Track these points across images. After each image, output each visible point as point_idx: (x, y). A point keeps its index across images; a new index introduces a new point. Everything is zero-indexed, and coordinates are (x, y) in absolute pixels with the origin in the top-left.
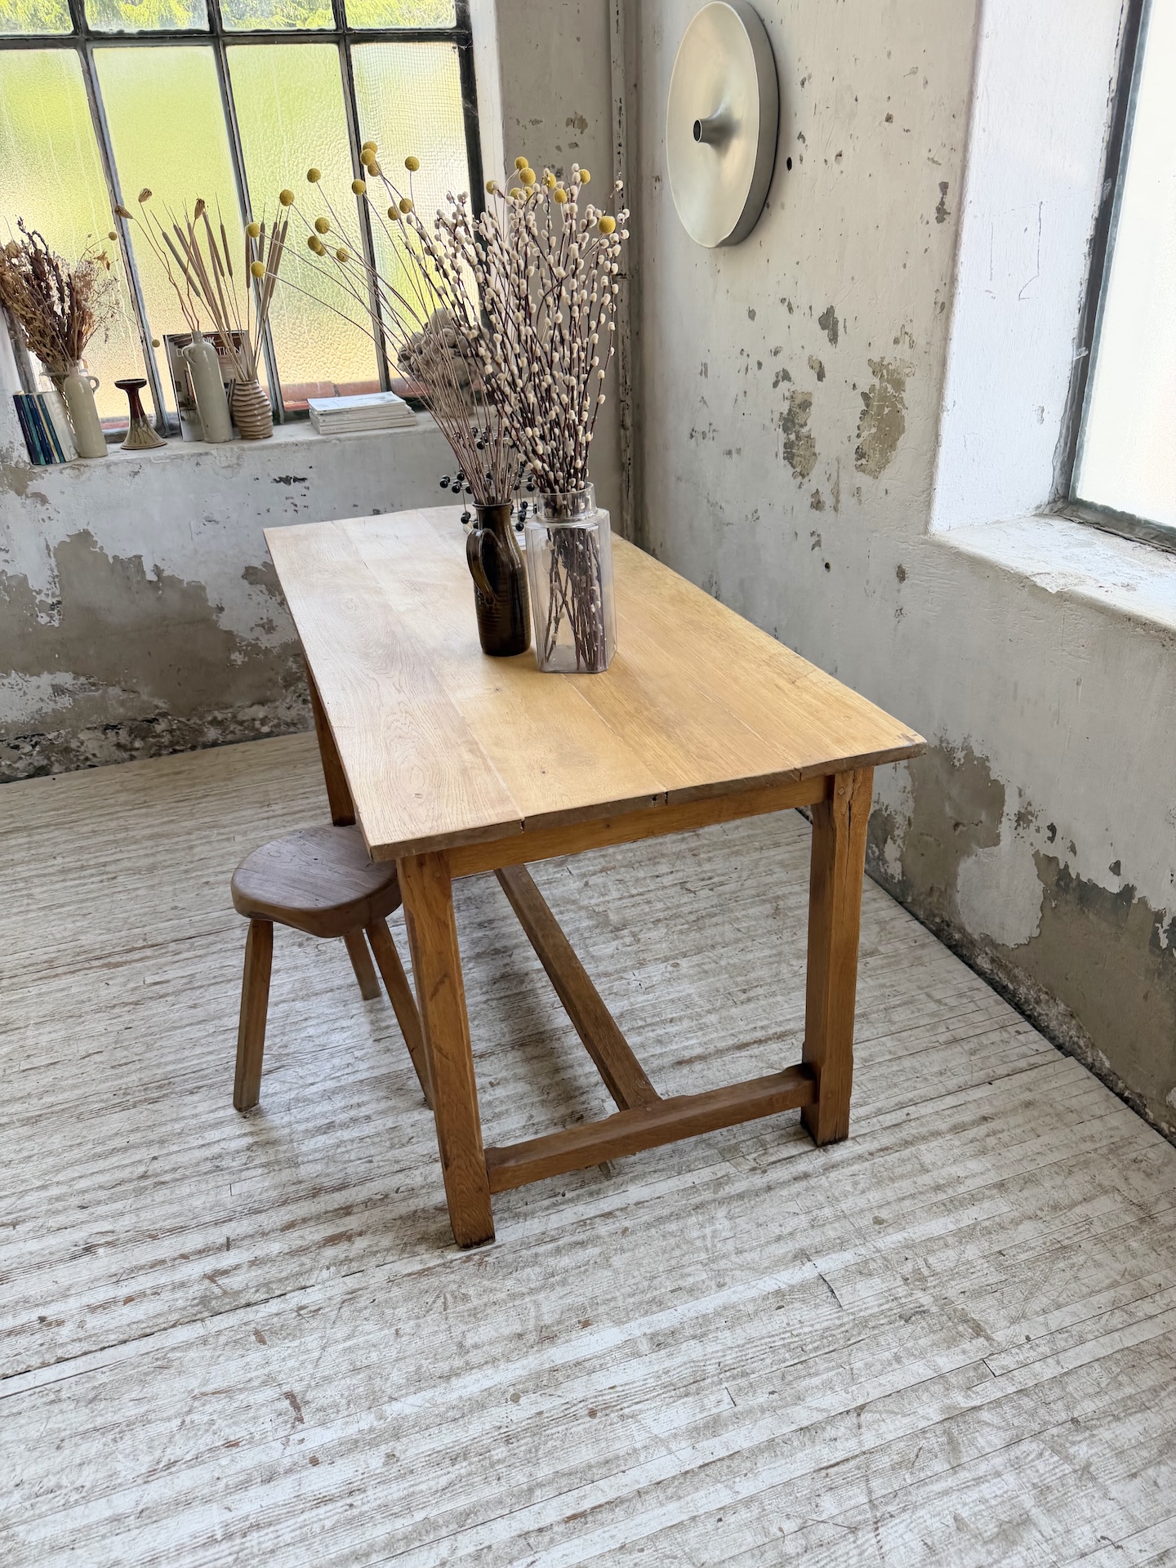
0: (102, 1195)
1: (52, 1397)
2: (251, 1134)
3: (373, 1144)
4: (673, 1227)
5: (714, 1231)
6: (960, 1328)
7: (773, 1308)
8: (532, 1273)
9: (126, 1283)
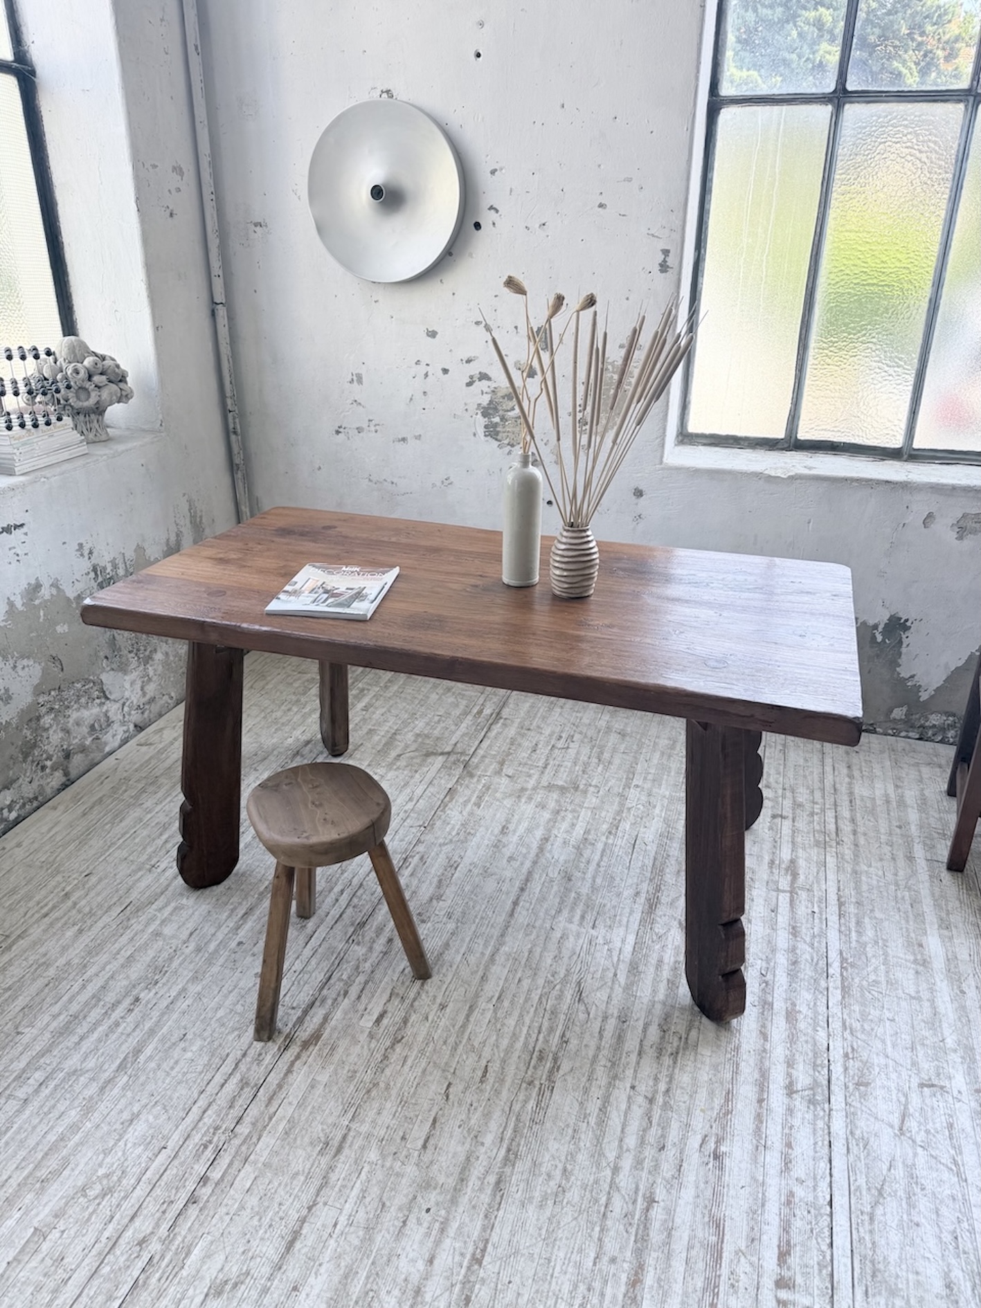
0: (654, 1131)
1: (866, 1218)
5: (877, 876)
9: (769, 1143)
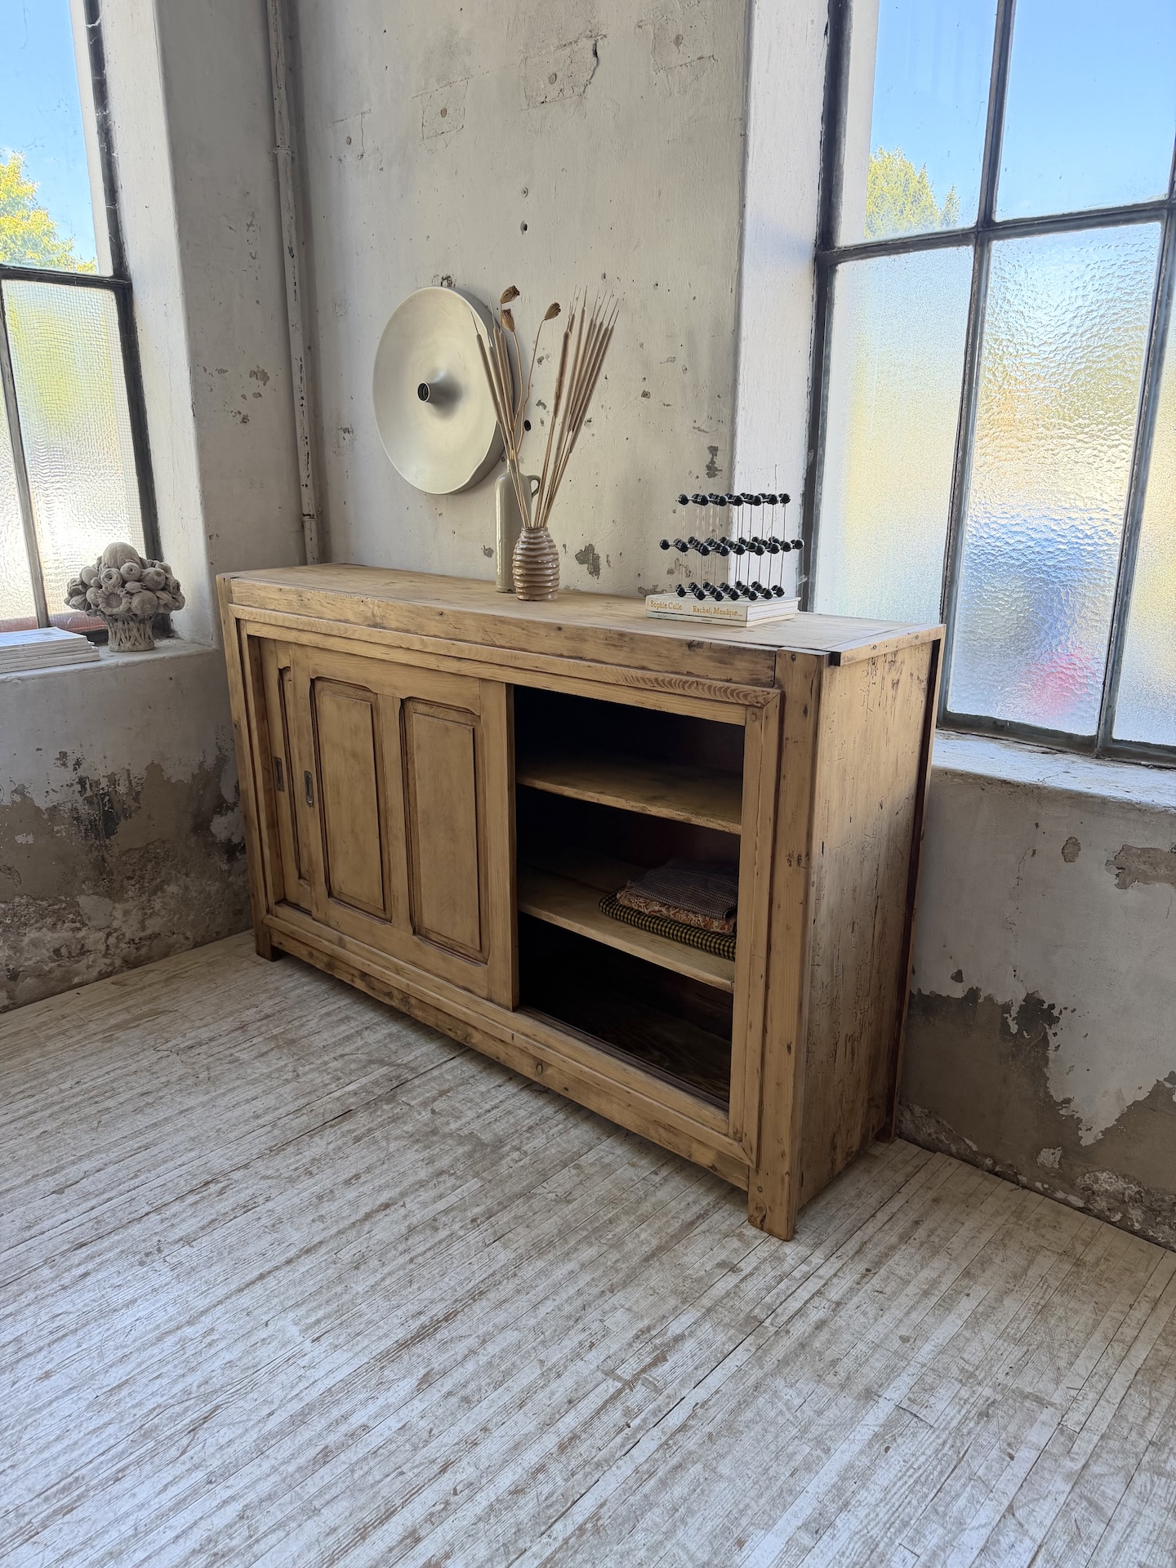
2: (233, 1498)
3: (392, 1453)
4: (749, 1414)
5: (786, 1404)
6: (1027, 1404)
7: (883, 1452)
8: (653, 1516)
